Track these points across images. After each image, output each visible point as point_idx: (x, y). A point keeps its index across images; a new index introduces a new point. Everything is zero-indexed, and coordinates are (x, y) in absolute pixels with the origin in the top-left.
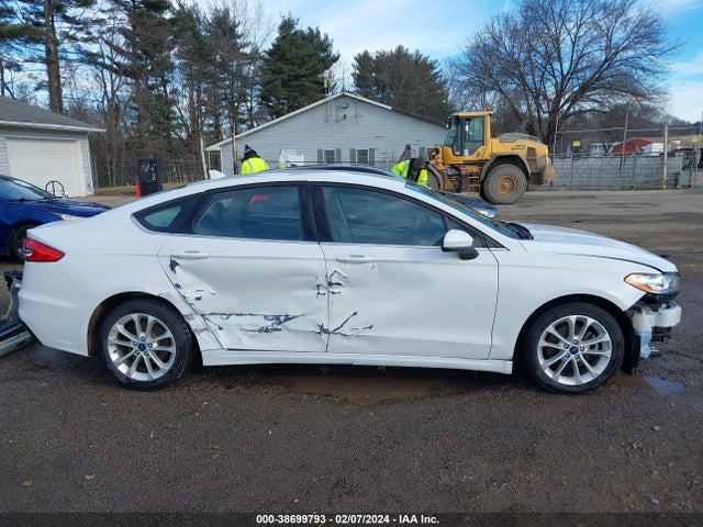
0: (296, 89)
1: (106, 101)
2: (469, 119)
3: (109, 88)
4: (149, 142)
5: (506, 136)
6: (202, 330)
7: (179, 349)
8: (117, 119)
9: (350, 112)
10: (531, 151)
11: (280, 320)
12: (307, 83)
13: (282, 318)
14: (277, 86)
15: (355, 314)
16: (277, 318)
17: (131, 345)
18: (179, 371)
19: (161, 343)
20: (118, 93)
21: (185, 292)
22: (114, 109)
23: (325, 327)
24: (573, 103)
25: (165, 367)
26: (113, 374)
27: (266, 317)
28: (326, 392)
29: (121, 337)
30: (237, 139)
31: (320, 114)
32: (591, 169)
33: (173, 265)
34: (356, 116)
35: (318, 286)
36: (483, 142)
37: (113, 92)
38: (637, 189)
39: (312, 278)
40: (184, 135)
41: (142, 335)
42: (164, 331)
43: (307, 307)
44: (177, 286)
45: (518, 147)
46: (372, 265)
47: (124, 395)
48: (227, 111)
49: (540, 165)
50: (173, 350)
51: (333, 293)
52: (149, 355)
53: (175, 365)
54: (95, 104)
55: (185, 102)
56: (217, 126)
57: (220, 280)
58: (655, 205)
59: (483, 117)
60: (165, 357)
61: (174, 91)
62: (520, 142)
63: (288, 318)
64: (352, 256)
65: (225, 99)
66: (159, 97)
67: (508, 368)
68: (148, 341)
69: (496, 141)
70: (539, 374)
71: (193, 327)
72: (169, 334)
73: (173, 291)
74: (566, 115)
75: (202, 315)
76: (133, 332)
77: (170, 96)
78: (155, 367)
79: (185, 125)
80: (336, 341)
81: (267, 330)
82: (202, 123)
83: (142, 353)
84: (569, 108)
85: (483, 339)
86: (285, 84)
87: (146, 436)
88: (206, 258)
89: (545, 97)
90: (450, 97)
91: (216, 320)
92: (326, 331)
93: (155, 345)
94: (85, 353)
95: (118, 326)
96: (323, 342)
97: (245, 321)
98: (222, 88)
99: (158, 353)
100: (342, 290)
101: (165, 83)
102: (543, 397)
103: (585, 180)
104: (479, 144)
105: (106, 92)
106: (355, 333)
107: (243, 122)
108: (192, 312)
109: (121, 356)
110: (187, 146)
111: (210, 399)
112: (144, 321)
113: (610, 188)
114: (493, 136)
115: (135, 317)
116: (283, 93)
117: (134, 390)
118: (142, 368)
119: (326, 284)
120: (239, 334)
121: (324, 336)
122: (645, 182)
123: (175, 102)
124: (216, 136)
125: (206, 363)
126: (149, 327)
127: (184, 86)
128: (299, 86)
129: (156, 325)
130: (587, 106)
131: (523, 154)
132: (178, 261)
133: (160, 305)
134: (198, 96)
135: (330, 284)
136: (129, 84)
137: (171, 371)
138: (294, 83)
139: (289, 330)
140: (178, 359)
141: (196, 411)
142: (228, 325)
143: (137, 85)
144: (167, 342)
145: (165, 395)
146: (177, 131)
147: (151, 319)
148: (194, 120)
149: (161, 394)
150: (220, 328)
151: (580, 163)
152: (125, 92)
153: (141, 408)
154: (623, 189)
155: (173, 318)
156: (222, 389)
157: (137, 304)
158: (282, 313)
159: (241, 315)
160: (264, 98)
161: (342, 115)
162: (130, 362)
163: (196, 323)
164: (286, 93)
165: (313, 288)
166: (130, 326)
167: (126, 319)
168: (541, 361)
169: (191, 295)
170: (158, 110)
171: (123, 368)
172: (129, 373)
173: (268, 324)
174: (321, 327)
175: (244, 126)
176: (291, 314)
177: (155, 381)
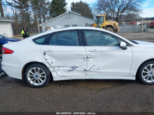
0: (58, 11)
1: (14, 15)
2: (100, 17)
3: (15, 11)
4: (25, 24)
5: (108, 21)
6: (53, 71)
7: (47, 77)
8: (17, 19)
9: (72, 16)
10: (114, 24)
11: (74, 68)
12: (60, 10)
13: (74, 67)
14: (54, 10)
15: (94, 66)
16: (73, 67)
17: (34, 76)
18: (47, 83)
19: (42, 75)
20: (17, 13)
21: (48, 61)
22: (16, 17)
23: (86, 69)
24: (122, 13)
25: (43, 82)
26: (29, 84)
27: (70, 67)
28: (86, 87)
29: (31, 74)
30: (46, 23)
31: (65, 17)
32: (126, 28)
33: (45, 54)
34: (73, 17)
35: (84, 58)
36: (104, 22)
37: (16, 13)
38: (136, 33)
39: (82, 56)
40: (33, 22)
41: (37, 73)
42: (42, 72)
43: (81, 64)
44: (46, 59)
45: (111, 23)
46: (99, 52)
47: (33, 89)
48: (42, 17)
49: (116, 27)
50: (45, 77)
51: (88, 60)
52: (39, 78)
53: (46, 81)
54: (12, 15)
55: (32, 15)
56: (40, 20)
57: (57, 57)
58: (142, 36)
59: (104, 16)
60: (43, 79)
61: (30, 12)
62: (112, 22)
63: (76, 67)
64: (93, 50)
65: (42, 14)
66: (26, 13)
67: (134, 78)
68: (38, 75)
69: (106, 22)
70: (142, 80)
71: (50, 71)
72: (44, 73)
73: (45, 61)
74: (120, 16)
75: (53, 67)
76: (34, 72)
77: (29, 13)
78: (40, 81)
79: (33, 20)
80: (89, 73)
81: (70, 71)
82: (37, 19)
83: (37, 78)
84: (121, 14)
85: (128, 71)
86: (55, 10)
87: (42, 102)
88: (54, 51)
89: (115, 12)
90: (93, 12)
91: (57, 68)
92: (86, 71)
93: (40, 76)
94: (21, 79)
95: (30, 71)
96: (85, 73)
97: (64, 68)
98: (41, 11)
99: (41, 78)
100: (90, 59)
101: (27, 10)
102: (143, 86)
103: (125, 31)
104: (103, 23)
105: (14, 12)
106: (94, 71)
107: (46, 19)
108: (50, 66)
109: (31, 79)
110: (34, 25)
111: (57, 90)
112: (37, 69)
113: (130, 33)
114: (106, 21)
115: (35, 68)
116: (55, 12)
117: (35, 88)
118: (37, 82)
119: (86, 58)
120: (63, 72)
121: (86, 72)
122: (138, 31)
123: (30, 15)
124: (40, 23)
125: (54, 80)
126: (38, 71)
127: (32, 11)
128: (59, 10)
129: (40, 70)
130: (125, 14)
131: (113, 25)
132: (46, 52)
133: (42, 65)
134: (36, 13)
135: (87, 58)
136: (19, 10)
137: (45, 83)
138: (57, 10)
139: (76, 70)
140: (47, 79)
141: (53, 94)
142: (60, 69)
143: (21, 11)
144: (44, 75)
145: (44, 89)
146: (31, 21)
147: (39, 69)
148: (35, 19)
149: (42, 89)
150: (58, 71)
151: (123, 27)
152: (18, 12)
153: (38, 93)
154: (133, 33)
155: (45, 68)
156: (58, 87)
157: (35, 65)
158: (74, 66)
159: (63, 67)
160: (51, 13)
161: (70, 17)
162: (33, 80)
163: (51, 69)
164: (56, 12)
165: (82, 59)
166: (33, 71)
167: (32, 69)
168: (143, 76)
169: (50, 62)
170: (26, 17)
171: (32, 82)
172: (33, 83)
173: (71, 69)
174: (85, 69)
175: (46, 20)
176: (77, 66)
177: (41, 85)
